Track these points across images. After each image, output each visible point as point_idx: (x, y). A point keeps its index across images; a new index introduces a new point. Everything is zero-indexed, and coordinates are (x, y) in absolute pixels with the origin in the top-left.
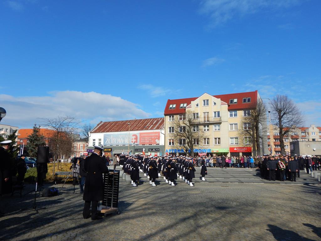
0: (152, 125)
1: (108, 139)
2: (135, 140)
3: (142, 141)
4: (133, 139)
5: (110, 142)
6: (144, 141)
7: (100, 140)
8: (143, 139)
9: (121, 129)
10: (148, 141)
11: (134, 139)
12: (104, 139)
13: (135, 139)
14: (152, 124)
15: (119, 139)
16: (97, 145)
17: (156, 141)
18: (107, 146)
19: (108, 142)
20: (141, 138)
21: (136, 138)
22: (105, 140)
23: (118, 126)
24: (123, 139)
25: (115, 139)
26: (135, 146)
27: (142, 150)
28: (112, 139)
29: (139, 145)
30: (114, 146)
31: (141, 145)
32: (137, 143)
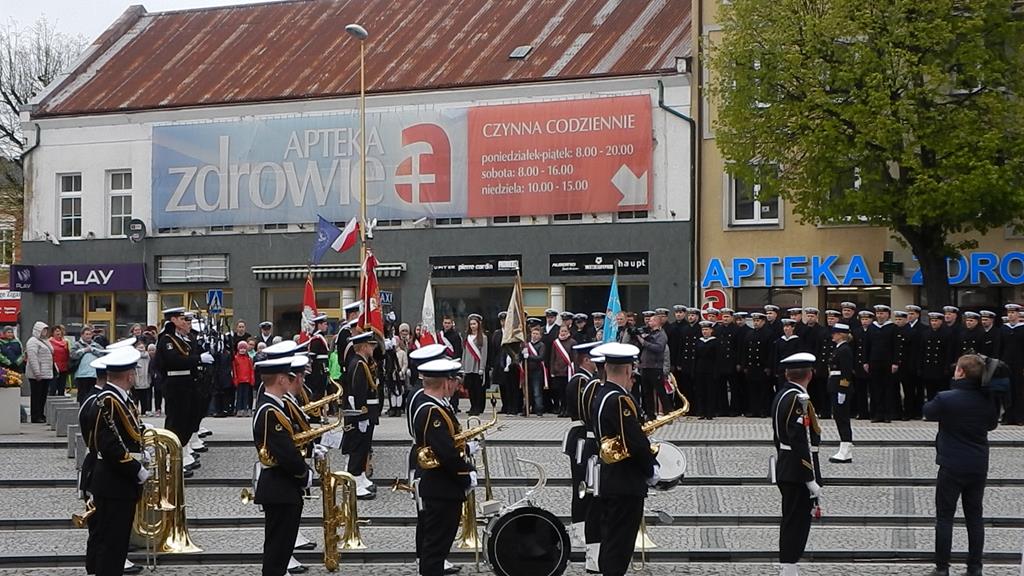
0: (583, 39)
1: (189, 172)
2: (431, 178)
3: (494, 182)
5: (211, 197)
6: (504, 181)
7: (121, 178)
8: (499, 166)
9: (307, 81)
10: (547, 187)
11: (416, 166)
12: (155, 168)
13: (425, 168)
14: (585, 27)
15: (290, 171)
16: (96, 223)
17: (615, 180)
18: (190, 234)
19: (189, 196)
20: (486, 159)
21: (438, 163)
22: (164, 180)
23: (276, 48)
24: (323, 165)
25: (256, 171)
26: (426, 229)
27: (496, 266)
28: (229, 173)
29: (467, 218)
30: (243, 234)
31: (485, 225)
32: (449, 200)
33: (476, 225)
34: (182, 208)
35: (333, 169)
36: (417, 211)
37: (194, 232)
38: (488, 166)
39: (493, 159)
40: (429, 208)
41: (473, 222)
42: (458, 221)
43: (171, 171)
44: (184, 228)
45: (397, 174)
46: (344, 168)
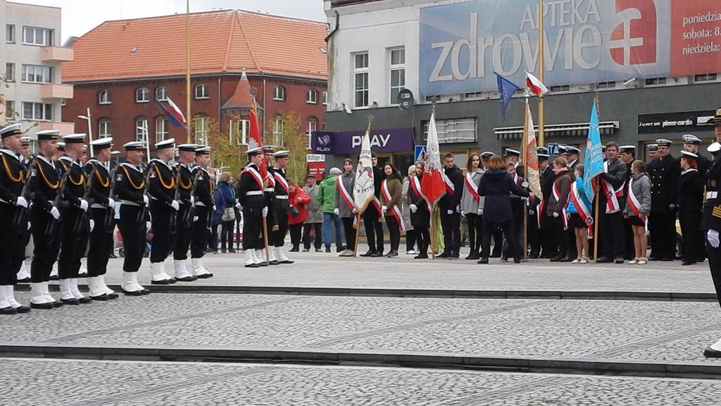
1: (447, 46)
2: (639, 42)
3: (692, 42)
4: (618, 34)
5: (464, 67)
6: (703, 41)
7: (396, 54)
8: (698, 27)
11: (627, 30)
12: (422, 45)
13: (633, 35)
15: (525, 41)
16: (380, 95)
18: (448, 101)
19: (446, 68)
20: (686, 21)
22: (428, 54)
25: (498, 43)
26: (636, 89)
27: (695, 121)
28: (477, 44)
29: (670, 77)
30: (488, 99)
31: (687, 83)
32: (655, 62)
33: (679, 84)
34: (441, 78)
35: (559, 37)
36: (628, 72)
37: (451, 99)
38: (688, 29)
39: (694, 21)
40: (638, 68)
41: (676, 80)
42: (663, 79)
43: (434, 46)
44: (444, 96)
45: (611, 40)
46: (569, 36)
